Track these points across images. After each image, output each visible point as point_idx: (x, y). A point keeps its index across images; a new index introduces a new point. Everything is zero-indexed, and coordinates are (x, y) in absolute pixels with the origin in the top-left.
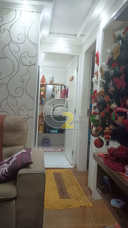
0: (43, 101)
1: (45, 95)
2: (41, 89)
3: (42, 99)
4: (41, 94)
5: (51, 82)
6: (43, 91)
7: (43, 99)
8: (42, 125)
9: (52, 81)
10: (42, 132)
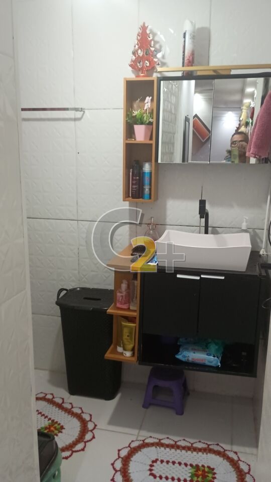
0: (147, 181)
1: (153, 142)
2: (136, 113)
3: (141, 167)
4: (132, 141)
5: (191, 63)
6: (142, 123)
7: (147, 168)
8: (130, 319)
9: (193, 54)
10: (133, 355)
